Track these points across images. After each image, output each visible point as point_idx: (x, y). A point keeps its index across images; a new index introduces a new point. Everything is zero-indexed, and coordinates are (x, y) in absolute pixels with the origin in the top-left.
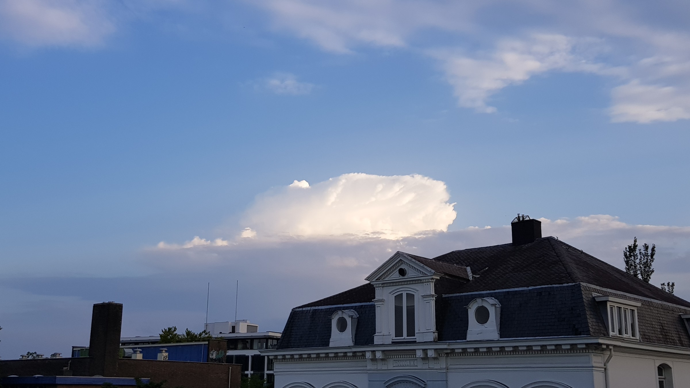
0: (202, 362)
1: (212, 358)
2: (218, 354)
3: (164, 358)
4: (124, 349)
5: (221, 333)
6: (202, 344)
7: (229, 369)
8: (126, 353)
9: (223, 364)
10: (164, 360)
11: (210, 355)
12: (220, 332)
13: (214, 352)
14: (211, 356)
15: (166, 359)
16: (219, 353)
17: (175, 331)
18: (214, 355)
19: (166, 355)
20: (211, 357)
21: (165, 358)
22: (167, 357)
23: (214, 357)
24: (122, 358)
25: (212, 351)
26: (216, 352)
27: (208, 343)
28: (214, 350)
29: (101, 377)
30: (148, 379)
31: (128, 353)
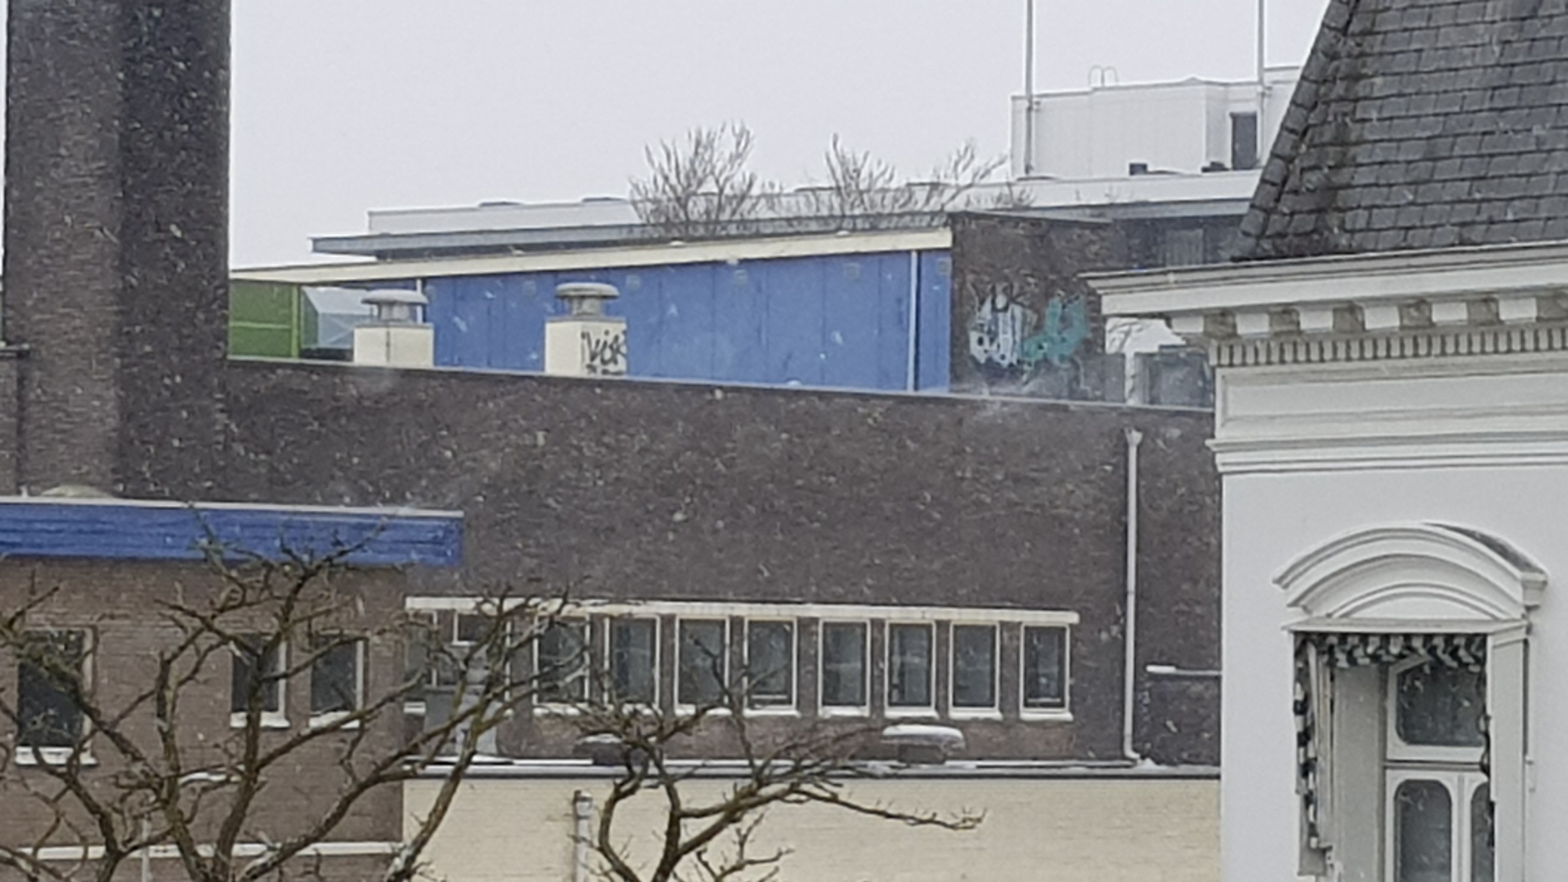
0: (910, 392)
1: (989, 360)
2: (1038, 327)
3: (597, 362)
4: (307, 289)
5: (1135, 169)
6: (908, 252)
7: (1126, 446)
8: (321, 325)
9: (1073, 404)
10: (599, 376)
11: (974, 336)
12: (1135, 161)
13: (1005, 309)
14: (981, 341)
15: (611, 367)
16: (1041, 318)
18: (1006, 339)
19: (610, 340)
20: (976, 350)
21: (604, 362)
22: (616, 351)
23: (1006, 349)
24: (295, 360)
25: (987, 306)
26: (1024, 315)
27: (947, 243)
28: (1001, 302)
29: (90, 497)
30: (452, 519)
31: (342, 325)
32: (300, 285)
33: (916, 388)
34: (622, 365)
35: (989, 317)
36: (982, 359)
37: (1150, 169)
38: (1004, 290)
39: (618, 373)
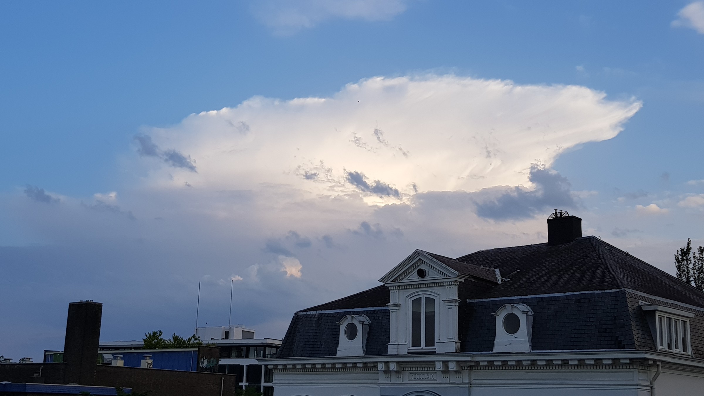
1: (202, 367)
2: (209, 362)
3: (148, 366)
4: (103, 354)
5: (212, 339)
6: (192, 351)
7: (222, 379)
8: (105, 359)
9: (215, 373)
10: (148, 368)
11: (200, 363)
12: (212, 337)
13: (205, 360)
15: (150, 367)
17: (160, 335)
18: (205, 364)
19: (150, 363)
20: (201, 365)
21: (149, 366)
24: (100, 365)
25: (203, 359)
26: (208, 360)
27: (198, 350)
28: (204, 358)
29: (76, 385)
30: (130, 389)
31: (108, 359)
32: (102, 354)
33: (192, 371)
34: (152, 366)
35: (203, 361)
36: (201, 367)
37: (214, 339)
38: (205, 357)
39: (151, 368)
